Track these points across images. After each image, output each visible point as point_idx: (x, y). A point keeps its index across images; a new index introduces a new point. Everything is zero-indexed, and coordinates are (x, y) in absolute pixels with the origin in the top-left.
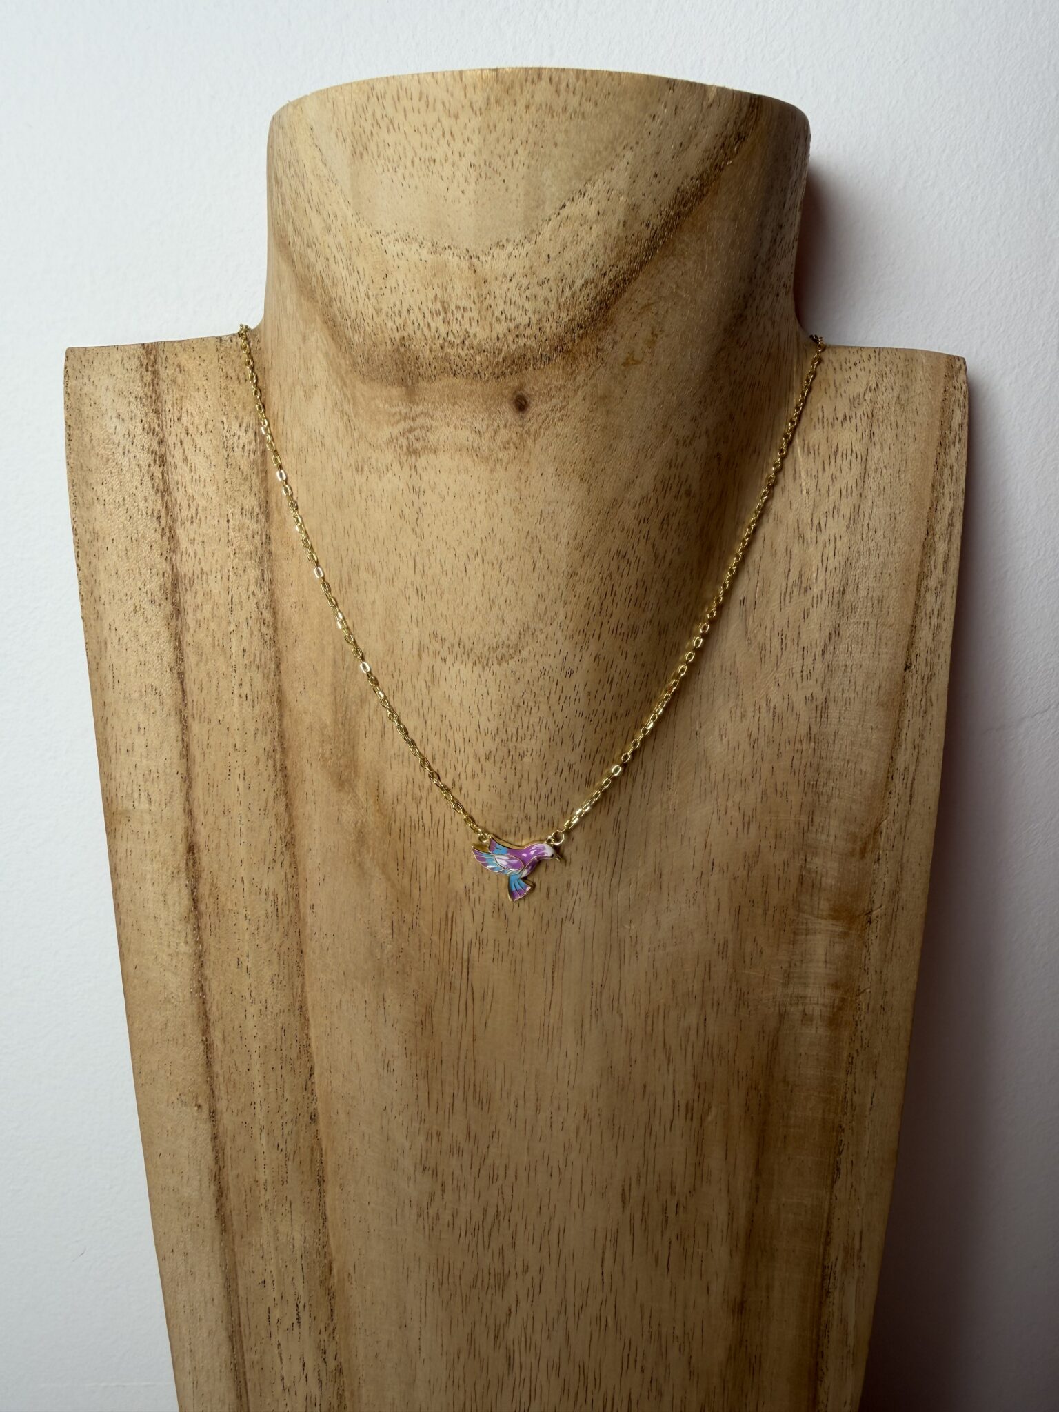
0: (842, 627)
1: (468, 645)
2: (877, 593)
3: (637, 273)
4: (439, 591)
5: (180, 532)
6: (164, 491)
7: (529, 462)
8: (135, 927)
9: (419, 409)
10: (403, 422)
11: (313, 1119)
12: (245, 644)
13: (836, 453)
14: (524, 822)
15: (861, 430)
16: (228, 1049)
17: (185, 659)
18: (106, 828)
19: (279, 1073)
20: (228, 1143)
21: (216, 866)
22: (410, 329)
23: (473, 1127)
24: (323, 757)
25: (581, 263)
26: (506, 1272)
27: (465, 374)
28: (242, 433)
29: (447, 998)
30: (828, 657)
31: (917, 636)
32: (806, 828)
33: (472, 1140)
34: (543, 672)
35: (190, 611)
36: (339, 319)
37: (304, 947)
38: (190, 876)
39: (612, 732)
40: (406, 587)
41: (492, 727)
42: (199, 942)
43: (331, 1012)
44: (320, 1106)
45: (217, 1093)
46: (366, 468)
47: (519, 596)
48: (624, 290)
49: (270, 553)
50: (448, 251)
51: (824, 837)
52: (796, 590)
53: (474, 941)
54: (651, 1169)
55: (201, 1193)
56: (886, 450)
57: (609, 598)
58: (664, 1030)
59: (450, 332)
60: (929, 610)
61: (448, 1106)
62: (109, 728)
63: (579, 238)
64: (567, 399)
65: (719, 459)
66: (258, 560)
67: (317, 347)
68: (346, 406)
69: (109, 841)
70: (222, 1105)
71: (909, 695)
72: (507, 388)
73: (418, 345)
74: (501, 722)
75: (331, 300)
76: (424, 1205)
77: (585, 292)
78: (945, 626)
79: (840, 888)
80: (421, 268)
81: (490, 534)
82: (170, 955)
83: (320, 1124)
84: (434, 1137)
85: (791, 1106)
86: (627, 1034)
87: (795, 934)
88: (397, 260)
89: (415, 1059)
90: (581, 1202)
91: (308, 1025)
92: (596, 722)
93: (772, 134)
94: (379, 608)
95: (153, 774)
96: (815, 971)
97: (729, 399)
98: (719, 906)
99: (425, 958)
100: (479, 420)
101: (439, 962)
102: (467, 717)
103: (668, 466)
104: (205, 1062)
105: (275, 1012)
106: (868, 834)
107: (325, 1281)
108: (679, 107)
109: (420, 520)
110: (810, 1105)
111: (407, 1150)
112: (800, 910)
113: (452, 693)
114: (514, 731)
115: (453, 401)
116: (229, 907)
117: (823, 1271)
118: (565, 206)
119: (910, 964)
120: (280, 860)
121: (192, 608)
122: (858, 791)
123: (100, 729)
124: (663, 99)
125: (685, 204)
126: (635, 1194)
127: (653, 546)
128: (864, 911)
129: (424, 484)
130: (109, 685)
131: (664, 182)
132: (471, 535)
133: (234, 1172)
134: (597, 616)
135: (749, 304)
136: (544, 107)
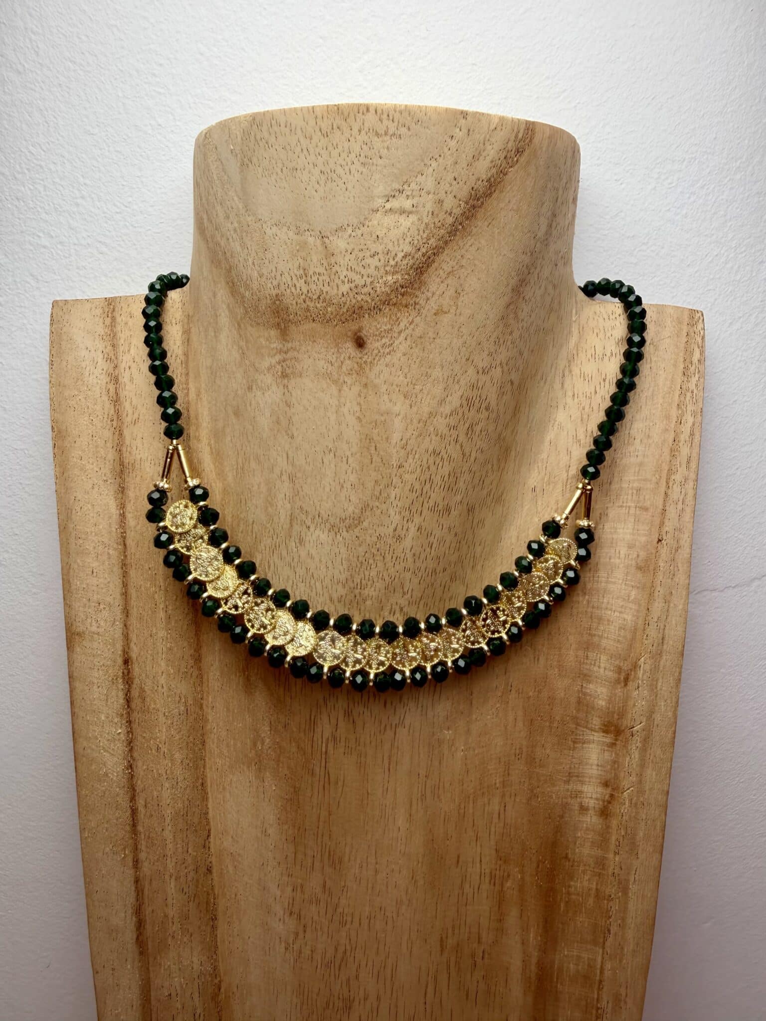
0: (610, 510)
1: (325, 517)
2: (636, 485)
3: (444, 248)
4: (304, 477)
5: (126, 432)
6: (116, 401)
7: (366, 384)
8: (84, 719)
9: (290, 345)
10: (278, 354)
11: (209, 870)
13: (604, 380)
16: (148, 814)
17: (127, 523)
18: (67, 645)
19: (185, 833)
20: (146, 885)
21: (144, 675)
22: (282, 287)
23: (328, 883)
25: (401, 241)
26: (351, 998)
27: (320, 320)
29: (310, 781)
31: (667, 517)
32: (582, 660)
33: (327, 892)
34: (379, 537)
35: (130, 488)
36: (236, 280)
37: (206, 737)
38: (125, 682)
39: (432, 585)
41: (343, 577)
42: (130, 732)
43: (224, 789)
44: (214, 859)
45: (139, 847)
46: (254, 387)
47: (361, 481)
48: (433, 261)
50: (307, 233)
51: (596, 669)
52: (574, 480)
53: (330, 738)
54: (463, 922)
55: (126, 923)
57: (428, 486)
58: (473, 813)
59: (310, 291)
60: (676, 498)
61: (309, 864)
62: (71, 571)
63: (399, 224)
64: (393, 339)
65: (512, 383)
67: (222, 301)
68: (241, 343)
69: (68, 654)
70: (142, 856)
71: (660, 561)
72: (350, 331)
73: (288, 300)
74: (349, 574)
75: (231, 268)
76: (291, 942)
77: (405, 262)
78: (689, 510)
79: (609, 708)
80: (289, 244)
81: (340, 436)
82: (108, 740)
83: (215, 874)
84: (299, 889)
85: (572, 878)
86: (445, 815)
87: (574, 742)
88: (273, 239)
89: (286, 827)
90: (410, 945)
91: (207, 799)
92: (420, 575)
93: (544, 149)
94: (264, 488)
95: (102, 606)
96: (590, 771)
97: (519, 340)
98: (516, 719)
99: (294, 749)
100: (330, 353)
101: (304, 754)
102: (325, 570)
103: (471, 387)
104: (132, 823)
105: (184, 787)
106: (630, 667)
107: (215, 997)
108: (471, 130)
109: (291, 426)
110: (586, 878)
111: (278, 898)
112: (578, 724)
113: (313, 552)
114: (359, 581)
115: (312, 340)
116: (153, 706)
117: (597, 1011)
118: (388, 201)
119: (664, 770)
120: (190, 673)
121: (133, 486)
122: (622, 634)
123: (65, 572)
124: (459, 124)
125: (478, 200)
126: (451, 941)
127: (462, 446)
128: (627, 726)
129: (293, 399)
130: (72, 540)
131: (461, 183)
132: (326, 436)
133: (150, 908)
134: (419, 498)
135: (532, 271)
136: (371, 131)
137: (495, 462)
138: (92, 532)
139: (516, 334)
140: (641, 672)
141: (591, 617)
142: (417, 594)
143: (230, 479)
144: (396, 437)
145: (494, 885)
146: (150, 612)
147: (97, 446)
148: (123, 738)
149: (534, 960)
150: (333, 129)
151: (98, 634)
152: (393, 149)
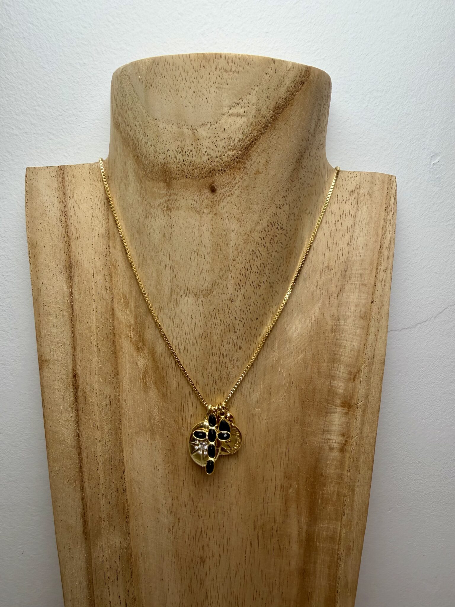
0: (346, 286)
1: (191, 290)
2: (360, 272)
3: (260, 137)
4: (179, 267)
5: (72, 244)
6: (66, 226)
7: (216, 213)
8: (50, 409)
9: (172, 191)
10: (165, 197)
11: (125, 491)
12: (99, 291)
13: (343, 214)
14: (214, 364)
15: (353, 204)
16: (89, 461)
17: (74, 297)
18: (39, 367)
19: (110, 471)
20: (88, 501)
21: (85, 383)
22: (168, 159)
23: (191, 495)
24: (130, 337)
25: (238, 132)
26: (205, 556)
27: (190, 177)
28: (99, 203)
29: (181, 439)
30: (340, 297)
31: (376, 289)
32: (331, 368)
33: (191, 500)
34: (222, 301)
35: (76, 277)
36: (140, 155)
37: (121, 417)
38: (74, 388)
39: (250, 327)
41: (201, 324)
42: (78, 415)
43: (133, 445)
44: (127, 485)
45: (84, 480)
46: (150, 217)
47: (212, 269)
48: (255, 144)
49: (110, 253)
50: (184, 127)
51: (338, 373)
52: (326, 270)
53: (193, 415)
54: (266, 512)
55: (77, 523)
56: (364, 213)
57: (249, 271)
58: (272, 453)
59: (185, 160)
60: (381, 279)
61: (181, 485)
62: (41, 325)
63: (237, 122)
64: (232, 187)
65: (294, 214)
66: (105, 255)
67: (130, 167)
68: (142, 191)
69: (40, 373)
70: (86, 485)
71: (373, 313)
72: (207, 183)
73: (172, 166)
74: (204, 321)
75: (136, 147)
76: (171, 527)
77: (239, 144)
78: (388, 285)
79: (345, 394)
80: (173, 133)
81: (200, 244)
82: (65, 421)
83: (128, 493)
84: (176, 499)
85: (325, 486)
86: (256, 455)
87: (326, 413)
88: (163, 130)
89: (168, 465)
90: (237, 526)
91: (123, 451)
92: (244, 322)
93: (315, 82)
94: (155, 275)
95: (59, 345)
96: (335, 428)
97: (298, 190)
98: (295, 401)
99: (172, 422)
100: (196, 196)
101: (178, 424)
102: (190, 320)
103: (273, 216)
104: (79, 467)
105: (109, 445)
106: (356, 371)
107: (128, 561)
108: (277, 70)
109: (172, 237)
110: (332, 485)
111: (164, 504)
112: (328, 403)
113: (184, 310)
114: (210, 326)
115: (185, 188)
116: (91, 401)
117: (338, 556)
118: (231, 109)
119: (374, 426)
120: (112, 381)
121: (77, 275)
122: (352, 353)
123: (37, 325)
124: (271, 67)
125: (280, 109)
126: (259, 523)
127: (267, 249)
128: (355, 403)
129: (174, 223)
130: (41, 307)
131: (271, 100)
132: (193, 243)
133: (91, 514)
134: (244, 278)
135: (306, 151)
136: (222, 69)
137: (285, 259)
138: (53, 302)
139: (297, 186)
140: (362, 373)
141: (336, 344)
142: (242, 332)
144: (232, 243)
145: (283, 491)
146: (88, 348)
147: (55, 253)
148: (73, 419)
149: (304, 530)
150: (200, 67)
151: (58, 360)
152: (234, 79)
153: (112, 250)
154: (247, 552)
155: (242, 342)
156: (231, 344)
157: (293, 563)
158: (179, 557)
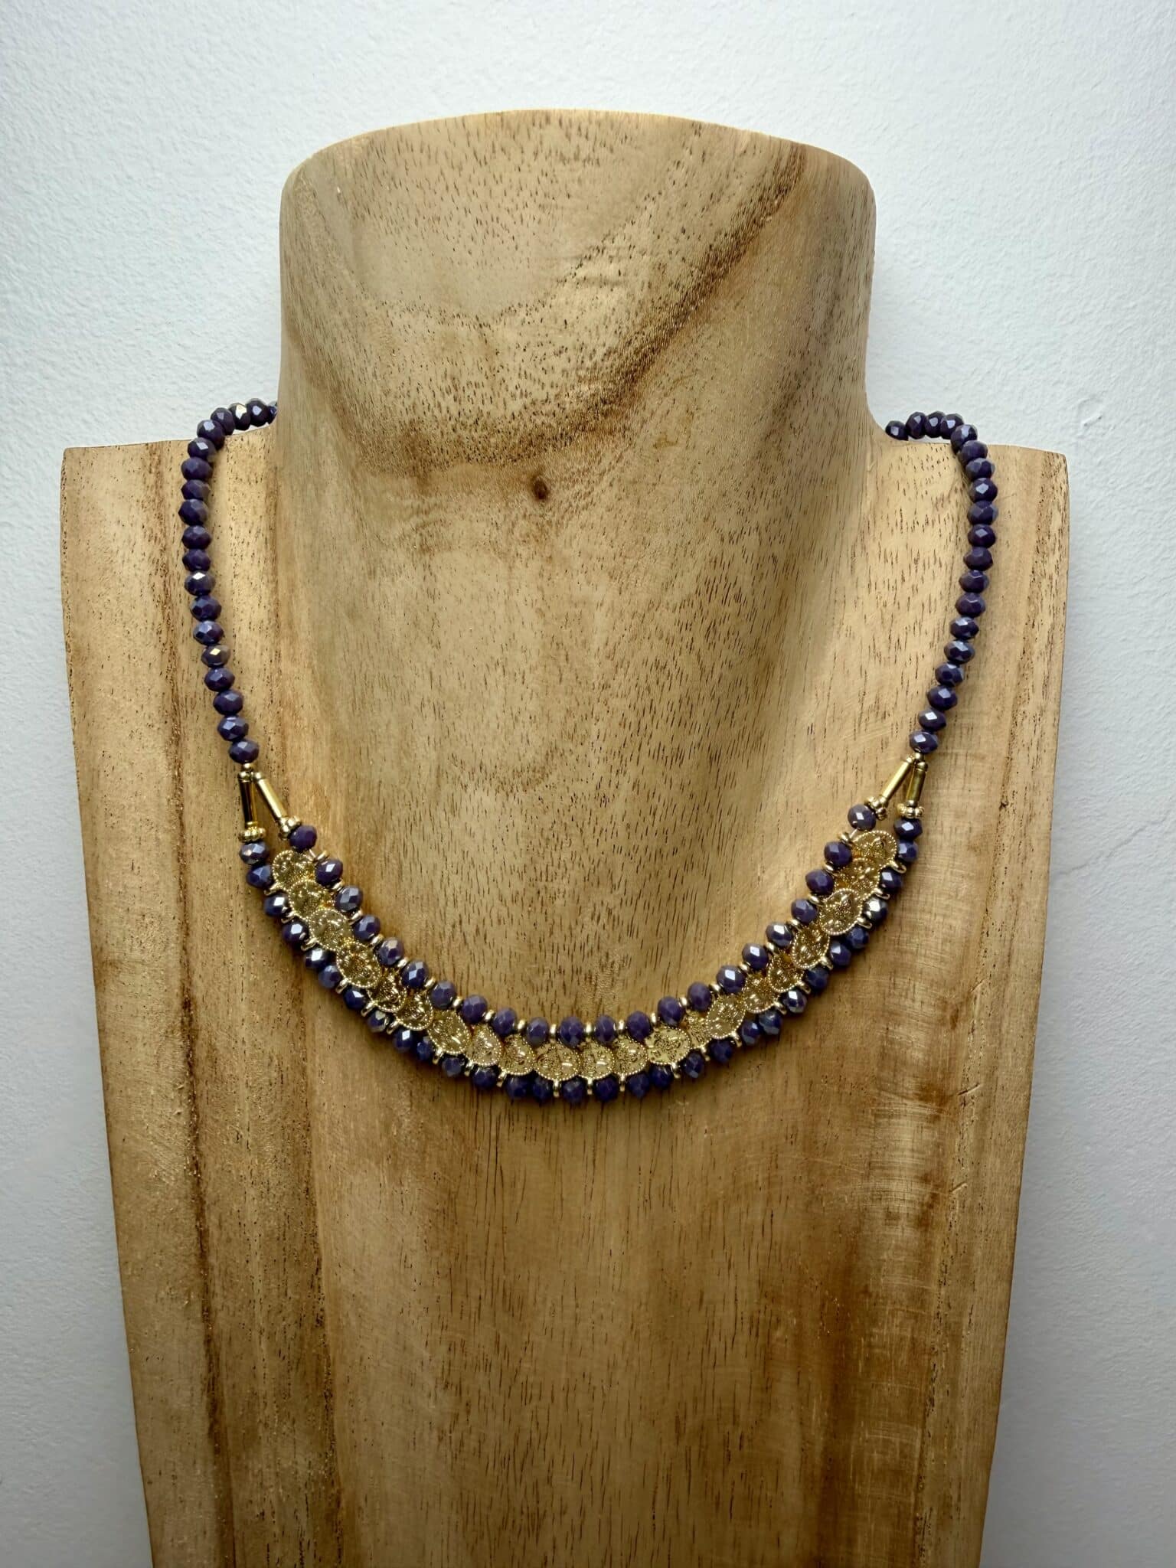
1: (490, 769)
3: (667, 342)
4: (457, 708)
6: (166, 602)
7: (550, 557)
8: (124, 1094)
9: (432, 500)
10: (415, 516)
11: (320, 1322)
13: (916, 561)
14: (558, 976)
15: (945, 534)
16: (224, 1237)
17: (185, 790)
18: (95, 980)
19: (281, 1265)
20: (223, 1347)
21: (214, 1025)
22: (420, 409)
23: (502, 1337)
25: (602, 330)
26: (541, 1512)
27: (479, 458)
28: (252, 540)
29: (472, 1183)
31: (1014, 770)
32: (887, 990)
33: (501, 1352)
34: (574, 799)
35: (191, 736)
36: (348, 404)
37: (311, 1118)
38: (186, 1036)
39: (657, 874)
40: (423, 705)
41: (519, 863)
42: (194, 1112)
43: (341, 1197)
44: (326, 1305)
45: (212, 1289)
46: (378, 572)
47: (545, 710)
48: (652, 362)
49: (280, 672)
50: (457, 319)
51: (908, 1003)
52: (872, 715)
53: (503, 1116)
54: (709, 1393)
55: (192, 1405)
57: (648, 717)
58: (724, 1227)
59: (462, 413)
60: (1026, 740)
61: (473, 1310)
62: (100, 866)
63: (599, 301)
64: (592, 485)
65: (775, 560)
67: (327, 439)
68: (357, 503)
69: (97, 996)
70: (217, 1302)
71: (1005, 836)
72: (525, 473)
73: (429, 430)
74: (529, 857)
75: (339, 384)
76: (447, 1427)
77: (608, 363)
78: (1046, 758)
79: (928, 1063)
80: (428, 340)
81: (511, 641)
82: (161, 1126)
83: (328, 1328)
84: (459, 1348)
85: (874, 1322)
86: (680, 1232)
87: (876, 1116)
88: (403, 333)
89: (437, 1254)
90: (629, 1430)
91: (315, 1211)
92: (637, 859)
93: (821, 189)
94: (394, 729)
95: (147, 920)
96: (901, 1160)
97: (784, 492)
99: (448, 1134)
100: (495, 510)
101: (464, 1140)
102: (491, 853)
103: (713, 564)
104: (199, 1252)
105: (278, 1195)
106: (960, 999)
107: (331, 1517)
108: (707, 157)
109: (435, 628)
110: (897, 1321)
111: (426, 1362)
112: (881, 1089)
113: (474, 826)
114: (544, 869)
115: (467, 490)
116: (229, 1072)
117: (915, 1524)
118: (581, 265)
119: (1013, 1156)
120: (285, 1019)
121: (193, 733)
122: (947, 949)
123: (90, 868)
124: (689, 144)
125: (720, 265)
126: (691, 1423)
127: (699, 657)
128: (956, 1090)
129: (439, 586)
130: (100, 818)
131: (693, 238)
132: (491, 642)
133: (230, 1382)
134: (635, 736)
135: (802, 384)
136: (553, 154)
137: (750, 685)
138: (130, 806)
139: (780, 482)
140: (978, 1006)
142: (634, 888)
143: (343, 717)
144: (597, 641)
145: (757, 1335)
146: (222, 928)
147: (136, 674)
148: (183, 1121)
149: (819, 1448)
150: (494, 152)
151: (143, 962)
152: (587, 182)
153: (285, 665)
154: (657, 1506)
155: (636, 916)
156: (604, 920)
157: (788, 1540)
158: (471, 1512)
